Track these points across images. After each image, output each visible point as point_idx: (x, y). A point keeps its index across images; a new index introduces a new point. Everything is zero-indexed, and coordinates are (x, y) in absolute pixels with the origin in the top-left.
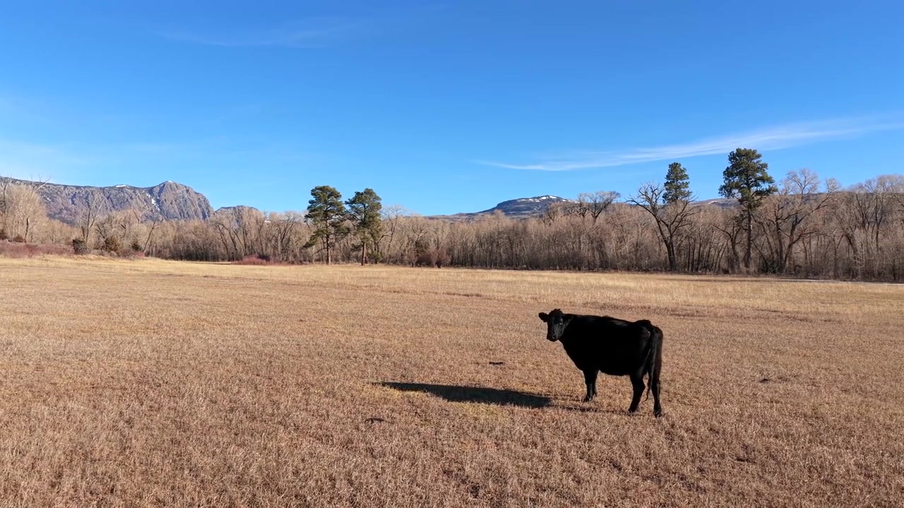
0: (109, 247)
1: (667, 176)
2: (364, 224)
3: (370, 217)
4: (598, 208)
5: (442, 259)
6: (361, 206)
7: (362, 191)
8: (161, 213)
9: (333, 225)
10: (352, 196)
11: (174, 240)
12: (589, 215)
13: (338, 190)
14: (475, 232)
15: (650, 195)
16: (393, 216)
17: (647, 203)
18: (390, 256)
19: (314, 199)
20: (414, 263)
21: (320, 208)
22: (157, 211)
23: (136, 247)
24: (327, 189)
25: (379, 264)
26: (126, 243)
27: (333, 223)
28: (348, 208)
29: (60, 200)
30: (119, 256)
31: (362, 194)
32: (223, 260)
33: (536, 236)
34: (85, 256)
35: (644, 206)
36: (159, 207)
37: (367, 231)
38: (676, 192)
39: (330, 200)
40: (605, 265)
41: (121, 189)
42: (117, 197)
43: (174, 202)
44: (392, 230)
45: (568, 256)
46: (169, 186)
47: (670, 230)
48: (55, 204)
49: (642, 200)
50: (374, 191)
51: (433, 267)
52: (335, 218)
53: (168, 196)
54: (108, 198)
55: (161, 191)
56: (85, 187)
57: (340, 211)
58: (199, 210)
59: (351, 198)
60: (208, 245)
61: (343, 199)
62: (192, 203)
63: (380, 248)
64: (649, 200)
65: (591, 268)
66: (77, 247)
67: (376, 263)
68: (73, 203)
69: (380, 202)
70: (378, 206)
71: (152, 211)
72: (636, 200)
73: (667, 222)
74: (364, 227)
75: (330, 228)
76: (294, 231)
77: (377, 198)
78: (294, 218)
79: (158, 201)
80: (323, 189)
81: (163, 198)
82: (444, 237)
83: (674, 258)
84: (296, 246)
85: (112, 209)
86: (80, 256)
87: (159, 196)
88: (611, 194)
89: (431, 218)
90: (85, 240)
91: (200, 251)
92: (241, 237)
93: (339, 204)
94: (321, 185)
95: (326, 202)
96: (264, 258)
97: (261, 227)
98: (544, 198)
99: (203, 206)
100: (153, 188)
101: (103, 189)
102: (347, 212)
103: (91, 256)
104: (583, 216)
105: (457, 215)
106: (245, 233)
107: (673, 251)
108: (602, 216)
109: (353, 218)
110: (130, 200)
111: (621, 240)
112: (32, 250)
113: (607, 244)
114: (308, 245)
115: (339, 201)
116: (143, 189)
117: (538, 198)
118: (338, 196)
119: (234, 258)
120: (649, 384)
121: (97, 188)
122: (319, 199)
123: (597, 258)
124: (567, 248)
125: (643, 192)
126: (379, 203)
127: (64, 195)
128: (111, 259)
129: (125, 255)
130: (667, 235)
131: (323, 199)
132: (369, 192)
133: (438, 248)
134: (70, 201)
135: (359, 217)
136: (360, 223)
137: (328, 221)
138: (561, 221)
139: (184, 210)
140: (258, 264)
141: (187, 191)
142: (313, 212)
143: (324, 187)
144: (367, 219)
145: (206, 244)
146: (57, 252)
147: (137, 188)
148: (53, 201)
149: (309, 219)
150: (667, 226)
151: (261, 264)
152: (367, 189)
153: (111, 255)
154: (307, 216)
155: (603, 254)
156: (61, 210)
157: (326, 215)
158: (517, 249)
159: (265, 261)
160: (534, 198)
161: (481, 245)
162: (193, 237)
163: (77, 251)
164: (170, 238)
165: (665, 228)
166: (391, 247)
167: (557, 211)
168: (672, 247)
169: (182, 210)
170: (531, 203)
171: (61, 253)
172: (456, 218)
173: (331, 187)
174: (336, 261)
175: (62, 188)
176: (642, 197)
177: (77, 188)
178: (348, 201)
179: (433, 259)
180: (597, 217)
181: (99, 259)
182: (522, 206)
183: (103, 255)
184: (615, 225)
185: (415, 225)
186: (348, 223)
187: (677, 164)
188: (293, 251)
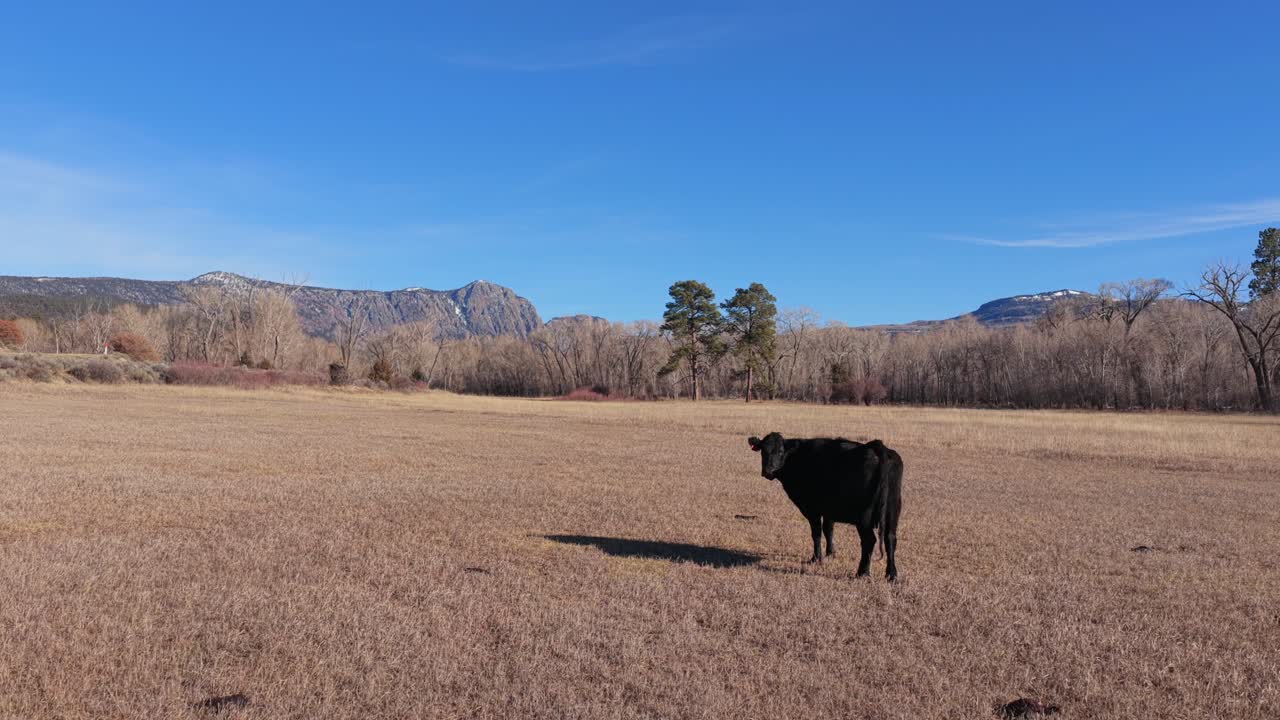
0: (379, 375)
1: (1256, 251)
2: (749, 337)
3: (760, 327)
4: (1132, 308)
5: (873, 391)
6: (745, 310)
7: (746, 287)
8: (468, 328)
9: (702, 340)
10: (731, 295)
11: (478, 366)
12: (1118, 320)
13: (709, 286)
14: (927, 350)
15: (1222, 283)
16: (797, 326)
17: (1218, 298)
18: (792, 387)
19: (673, 301)
20: (828, 397)
21: (683, 314)
22: (462, 324)
23: (417, 376)
24: (693, 286)
25: (775, 400)
26: (404, 370)
27: (702, 336)
28: (724, 313)
29: (332, 311)
30: (390, 387)
31: (746, 292)
32: (546, 394)
33: (1026, 354)
34: (343, 388)
35: (1212, 303)
36: (466, 319)
37: (754, 348)
38: (1273, 277)
39: (697, 302)
40: (1145, 401)
41: (414, 294)
42: (406, 305)
43: (486, 311)
44: (796, 346)
45: (1081, 387)
46: (479, 287)
47: (1260, 342)
48: (326, 318)
49: (1210, 292)
50: (766, 286)
51: (857, 404)
52: (706, 330)
53: (477, 302)
54: (396, 307)
55: (468, 295)
56: (365, 292)
57: (713, 318)
58: (522, 322)
59: (730, 298)
60: (524, 373)
61: (717, 301)
62: (512, 312)
63: (778, 377)
64: (1222, 292)
65: (1120, 405)
66: (336, 375)
67: (771, 398)
68: (349, 314)
69: (775, 303)
70: (772, 310)
71: (456, 325)
72: (1197, 293)
73: (1255, 328)
74: (750, 343)
75: (699, 344)
76: (648, 350)
77: (770, 298)
78: (649, 331)
79: (464, 310)
80: (687, 286)
81: (471, 305)
82: (876, 358)
83: (1268, 387)
84: (650, 374)
85: (402, 322)
86: (337, 387)
87: (466, 303)
88: (1157, 283)
89: (862, 329)
90: (345, 365)
91: (513, 382)
92: (571, 361)
93: (710, 309)
94: (684, 280)
95: (691, 306)
96: (601, 392)
97: (600, 345)
98: (1060, 294)
99: (528, 315)
100: (457, 291)
101: (389, 295)
102: (724, 319)
103: (353, 388)
104: (1108, 319)
105: (914, 323)
106: (578, 355)
107: (1266, 377)
108: (1141, 320)
109: (732, 329)
110: (425, 309)
111: (1172, 359)
112: (274, 379)
113: (1147, 366)
114: (664, 372)
115: (711, 303)
116: (444, 292)
117: (1049, 294)
118: (709, 296)
119: (559, 391)
120: (880, 534)
121: (380, 293)
122: (681, 302)
123: (1131, 389)
124: (1077, 372)
125: (1210, 277)
126: (773, 306)
127: (337, 303)
128: (378, 392)
129: (399, 385)
130: (1255, 350)
131: (688, 299)
132: (757, 289)
133: (868, 374)
134: (345, 313)
135: (741, 328)
136: (744, 337)
137: (695, 335)
138: (1069, 330)
139: (500, 322)
140: (590, 400)
141: (505, 294)
142: (672, 320)
143: (688, 282)
144: (753, 331)
145: (522, 371)
146: (306, 382)
147: (436, 292)
148: (323, 312)
149: (666, 332)
150: (1255, 335)
151: (595, 400)
152: (753, 284)
153: (380, 386)
154: (663, 328)
155: (1141, 384)
156: (334, 325)
157: (692, 325)
158: (996, 376)
159: (601, 396)
160: (1042, 294)
161: (939, 369)
162: (503, 361)
163: (334, 381)
164: (472, 362)
165: (1249, 339)
166: (794, 374)
167: (1063, 313)
168: (1264, 370)
169: (498, 323)
170: (1037, 302)
171: (311, 382)
172: (912, 329)
173: (700, 282)
174: (707, 394)
175: (335, 294)
176: (1207, 286)
177: (355, 293)
178: (725, 303)
179: (858, 393)
180: (1132, 321)
181: (361, 392)
182: (1021, 307)
183: (369, 387)
184: (1162, 334)
185: (833, 338)
186: (725, 337)
187: (1274, 230)
188: (646, 381)
